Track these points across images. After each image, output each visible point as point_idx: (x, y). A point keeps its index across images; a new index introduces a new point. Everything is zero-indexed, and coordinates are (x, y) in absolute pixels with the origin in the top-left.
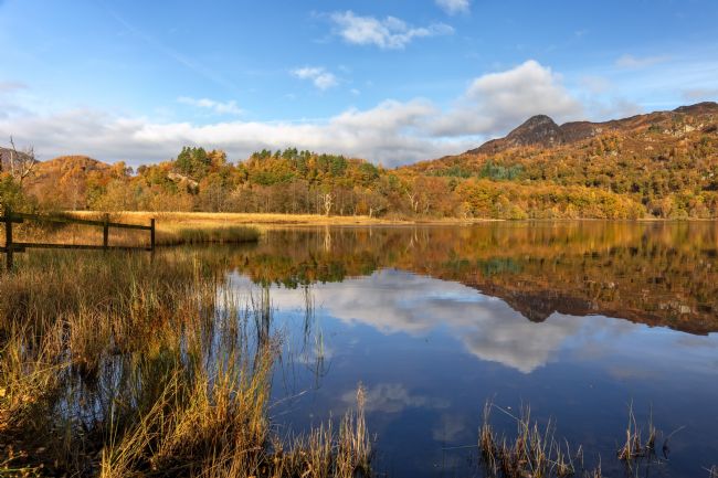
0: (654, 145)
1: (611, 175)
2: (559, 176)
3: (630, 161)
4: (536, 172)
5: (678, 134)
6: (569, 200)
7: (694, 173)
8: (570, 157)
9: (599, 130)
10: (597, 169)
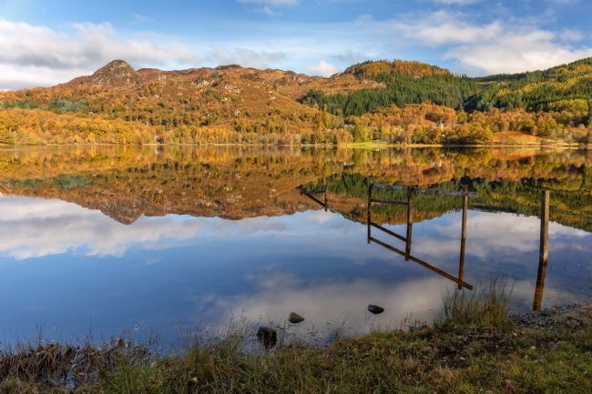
0: (184, 93)
1: (151, 111)
2: (114, 111)
3: (166, 103)
4: (97, 107)
5: (199, 85)
6: (91, 130)
7: (197, 113)
8: (124, 97)
9: (165, 77)
10: (142, 107)
